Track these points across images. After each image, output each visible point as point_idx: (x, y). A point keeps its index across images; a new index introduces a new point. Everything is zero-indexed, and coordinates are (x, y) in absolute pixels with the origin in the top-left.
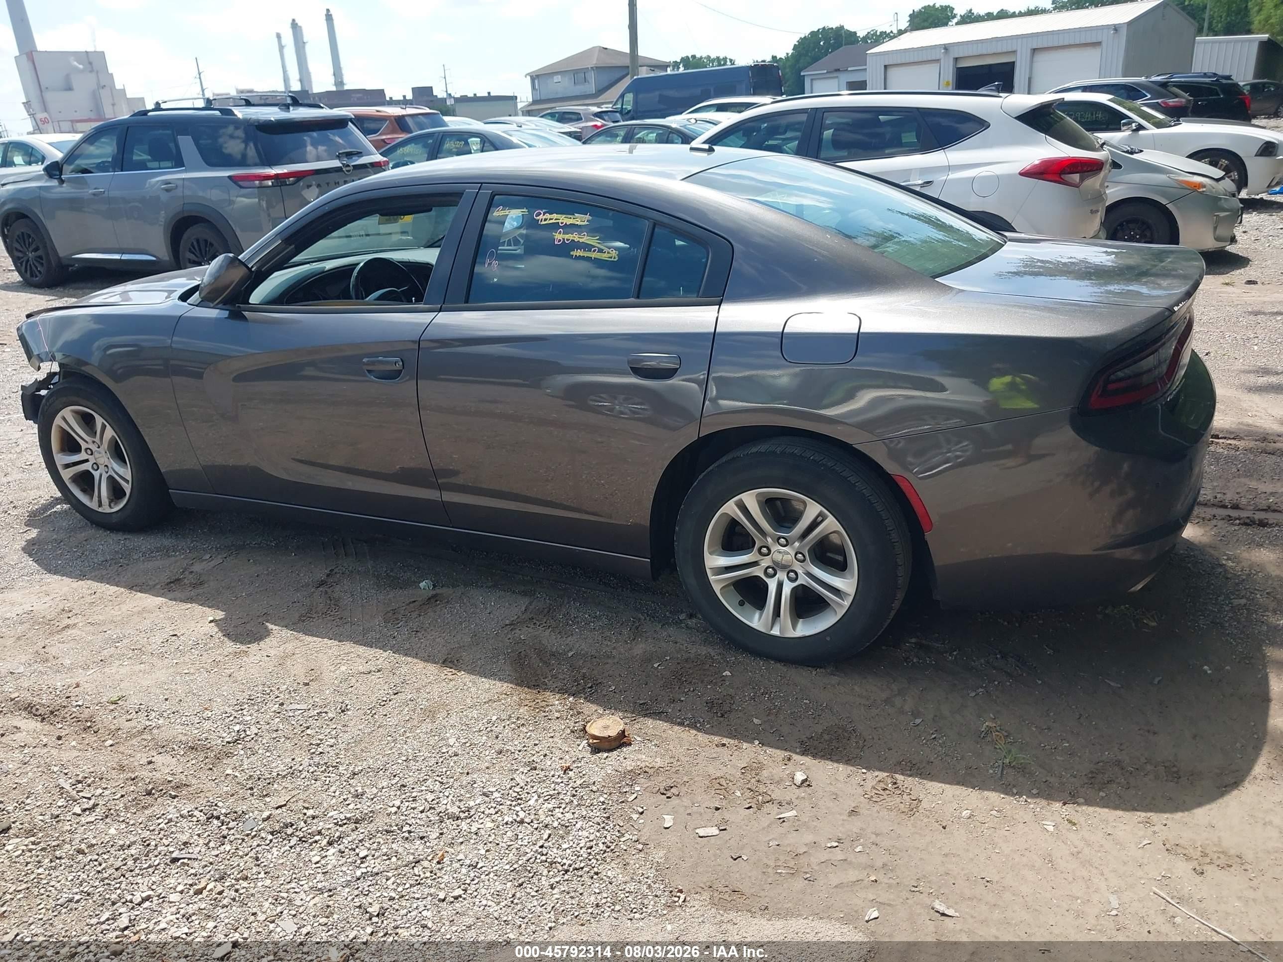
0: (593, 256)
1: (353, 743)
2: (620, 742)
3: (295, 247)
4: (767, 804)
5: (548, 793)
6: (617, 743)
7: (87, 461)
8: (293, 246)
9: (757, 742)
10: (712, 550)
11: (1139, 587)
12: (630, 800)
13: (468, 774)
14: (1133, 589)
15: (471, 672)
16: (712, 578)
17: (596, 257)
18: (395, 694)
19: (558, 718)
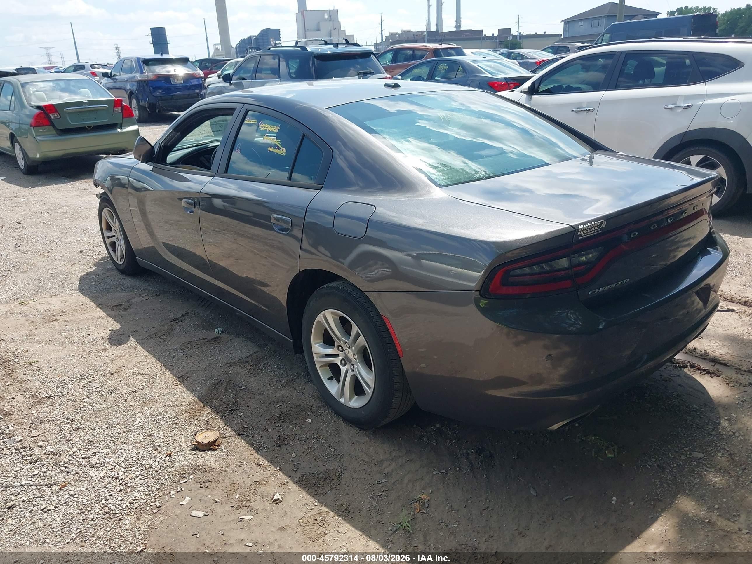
0: (276, 152)
1: (97, 411)
2: (211, 446)
3: (181, 133)
4: (245, 507)
5: (144, 466)
6: (208, 448)
7: (115, 236)
8: (179, 133)
9: (278, 468)
10: (317, 342)
11: (555, 427)
12: (181, 482)
13: (125, 443)
14: (551, 427)
15: (186, 386)
16: (315, 358)
17: (278, 152)
18: (142, 389)
19: (195, 424)
